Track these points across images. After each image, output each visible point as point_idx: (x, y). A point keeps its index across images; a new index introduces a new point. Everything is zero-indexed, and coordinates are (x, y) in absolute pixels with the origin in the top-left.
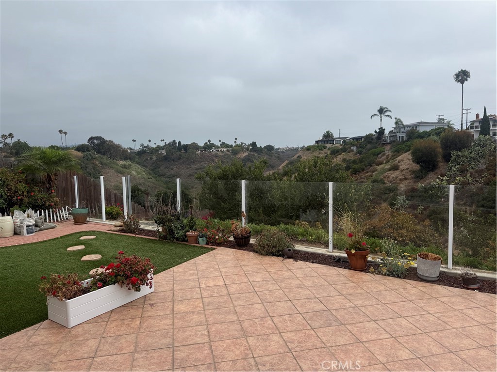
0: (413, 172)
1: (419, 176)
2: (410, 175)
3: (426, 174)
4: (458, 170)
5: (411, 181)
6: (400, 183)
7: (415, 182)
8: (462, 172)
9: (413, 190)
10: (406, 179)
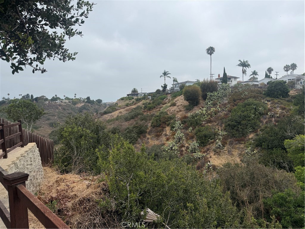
0: (185, 106)
1: (188, 109)
2: (183, 109)
3: (193, 108)
4: (212, 104)
5: (184, 112)
6: (177, 114)
7: (186, 113)
8: (214, 105)
9: (185, 117)
10: (180, 111)
